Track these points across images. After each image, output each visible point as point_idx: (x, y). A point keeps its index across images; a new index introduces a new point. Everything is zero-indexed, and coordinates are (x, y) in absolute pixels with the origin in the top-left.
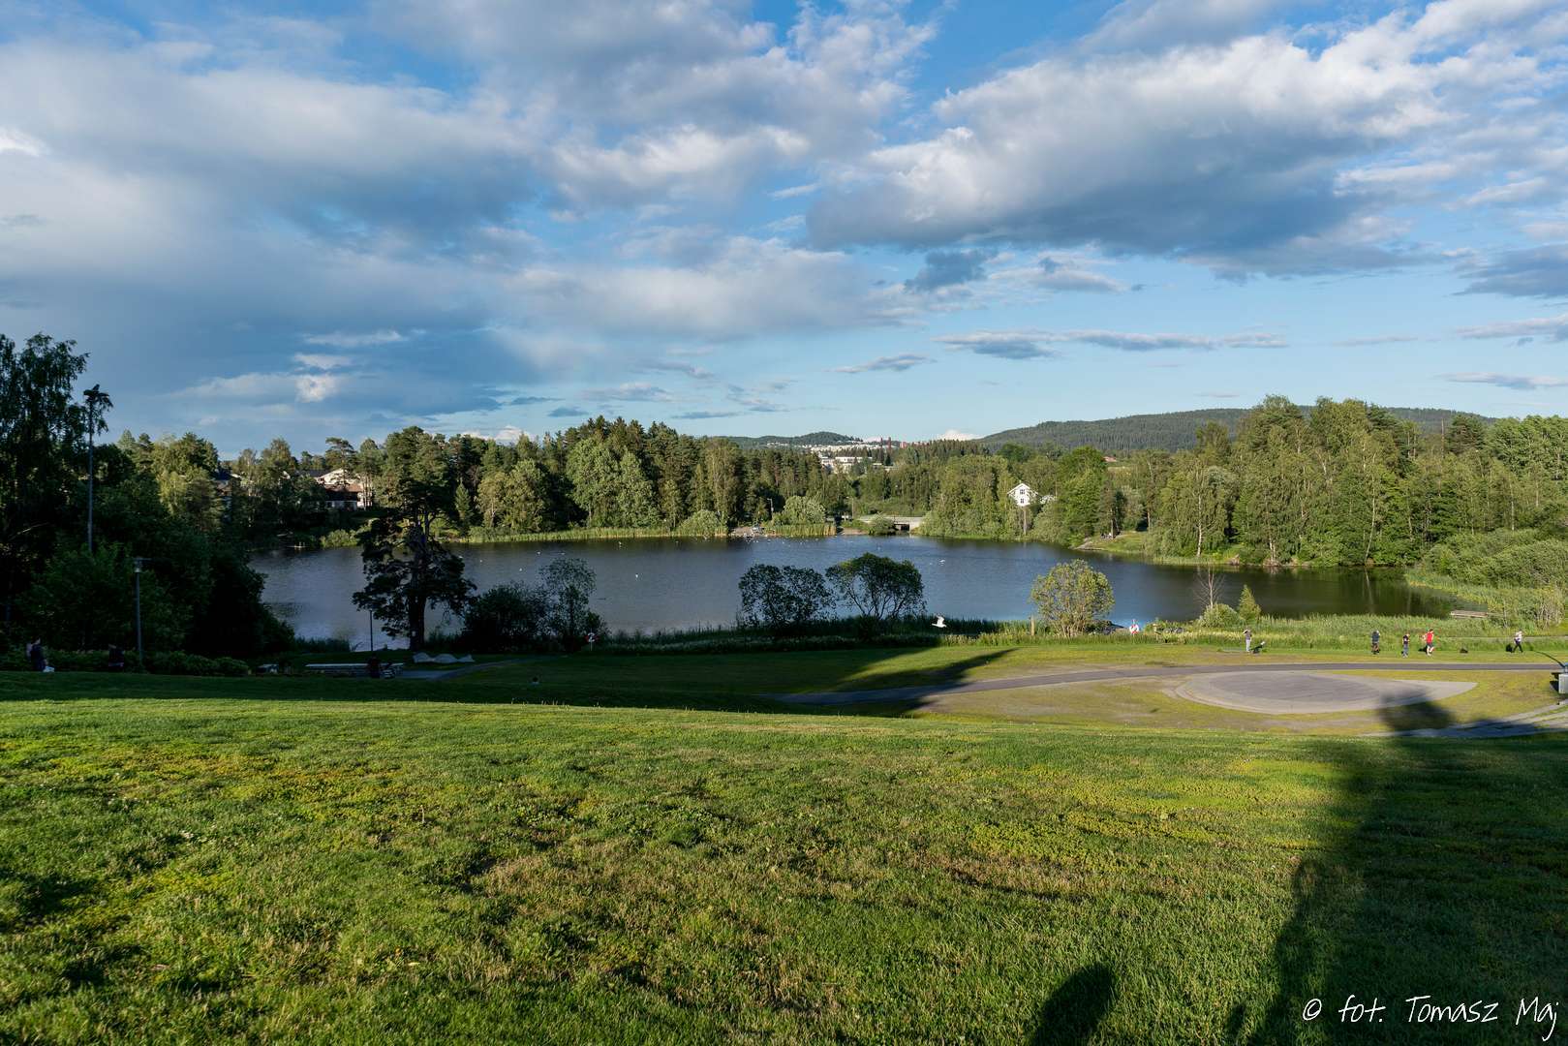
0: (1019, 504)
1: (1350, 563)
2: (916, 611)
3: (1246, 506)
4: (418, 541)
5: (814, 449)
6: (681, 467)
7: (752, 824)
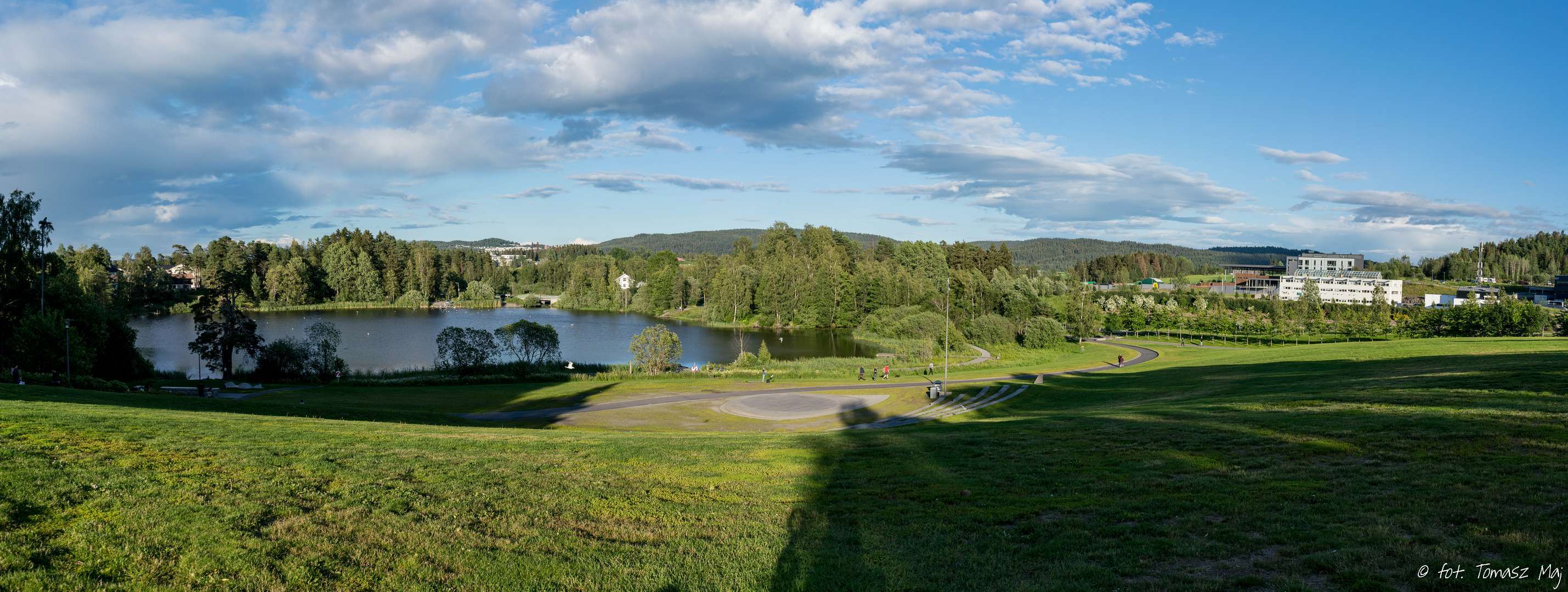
0: (623, 288)
1: (822, 326)
2: (555, 358)
3: (763, 292)
4: (228, 309)
5: (487, 250)
6: (398, 261)
7: (444, 500)
